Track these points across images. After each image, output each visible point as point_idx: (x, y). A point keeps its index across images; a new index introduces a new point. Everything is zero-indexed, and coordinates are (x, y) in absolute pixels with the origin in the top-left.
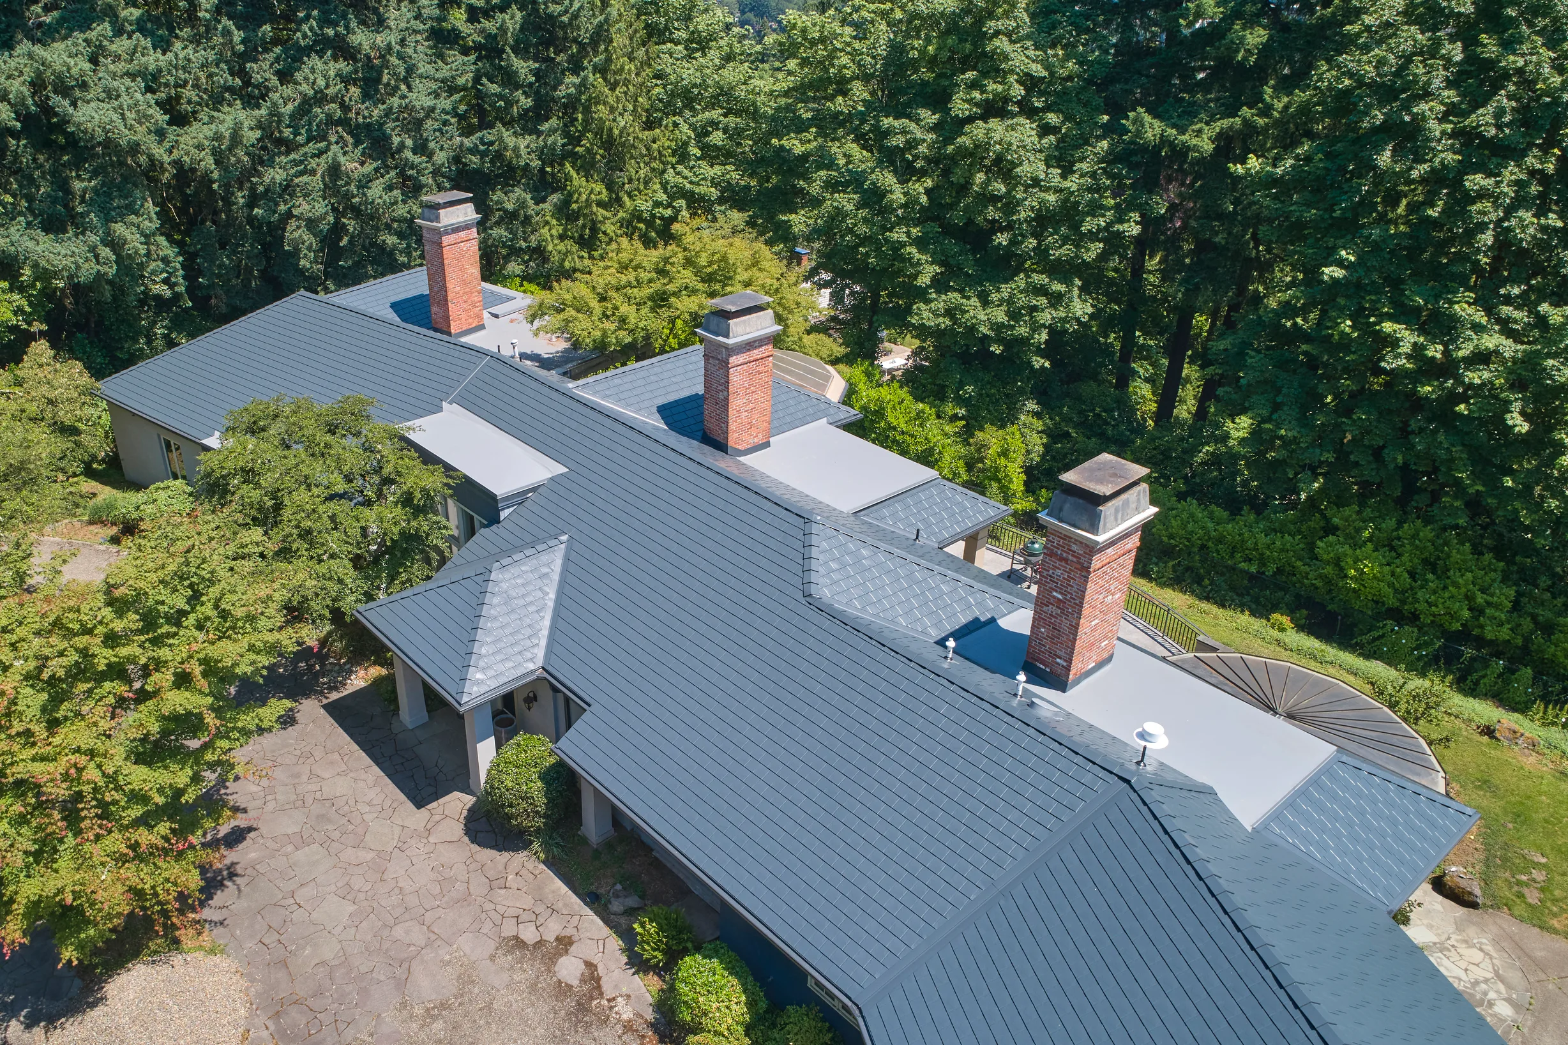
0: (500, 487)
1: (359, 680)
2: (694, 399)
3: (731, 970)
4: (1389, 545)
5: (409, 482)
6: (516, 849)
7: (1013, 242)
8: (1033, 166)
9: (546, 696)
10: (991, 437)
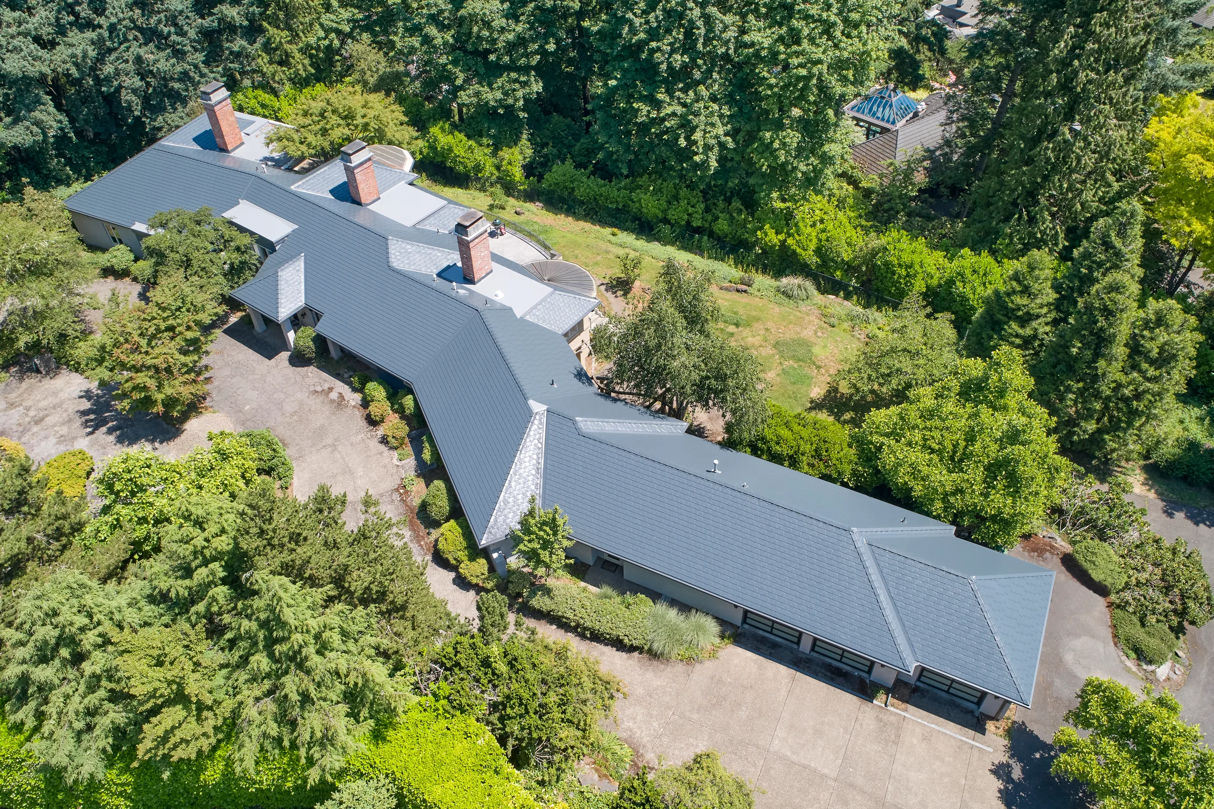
0: (273, 238)
1: (234, 319)
2: (345, 183)
3: (380, 384)
4: (658, 191)
5: (238, 243)
6: (308, 365)
7: (498, 58)
8: (499, 22)
9: (308, 313)
10: (505, 153)
